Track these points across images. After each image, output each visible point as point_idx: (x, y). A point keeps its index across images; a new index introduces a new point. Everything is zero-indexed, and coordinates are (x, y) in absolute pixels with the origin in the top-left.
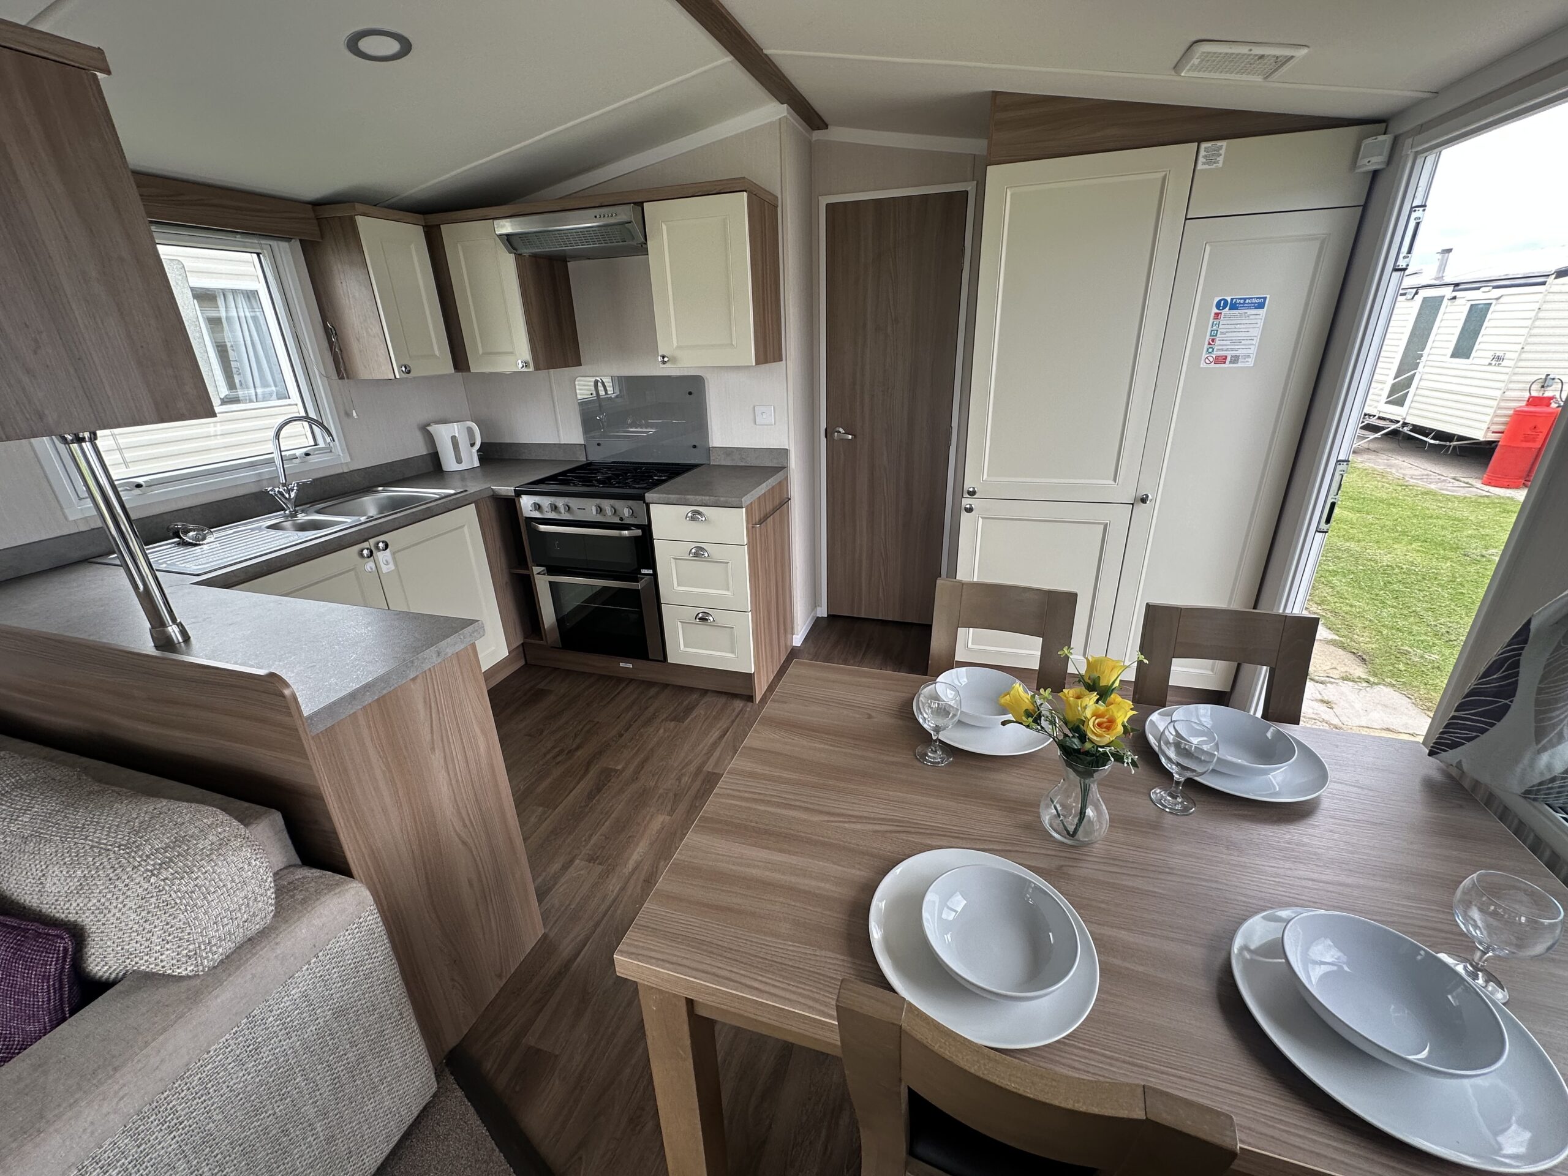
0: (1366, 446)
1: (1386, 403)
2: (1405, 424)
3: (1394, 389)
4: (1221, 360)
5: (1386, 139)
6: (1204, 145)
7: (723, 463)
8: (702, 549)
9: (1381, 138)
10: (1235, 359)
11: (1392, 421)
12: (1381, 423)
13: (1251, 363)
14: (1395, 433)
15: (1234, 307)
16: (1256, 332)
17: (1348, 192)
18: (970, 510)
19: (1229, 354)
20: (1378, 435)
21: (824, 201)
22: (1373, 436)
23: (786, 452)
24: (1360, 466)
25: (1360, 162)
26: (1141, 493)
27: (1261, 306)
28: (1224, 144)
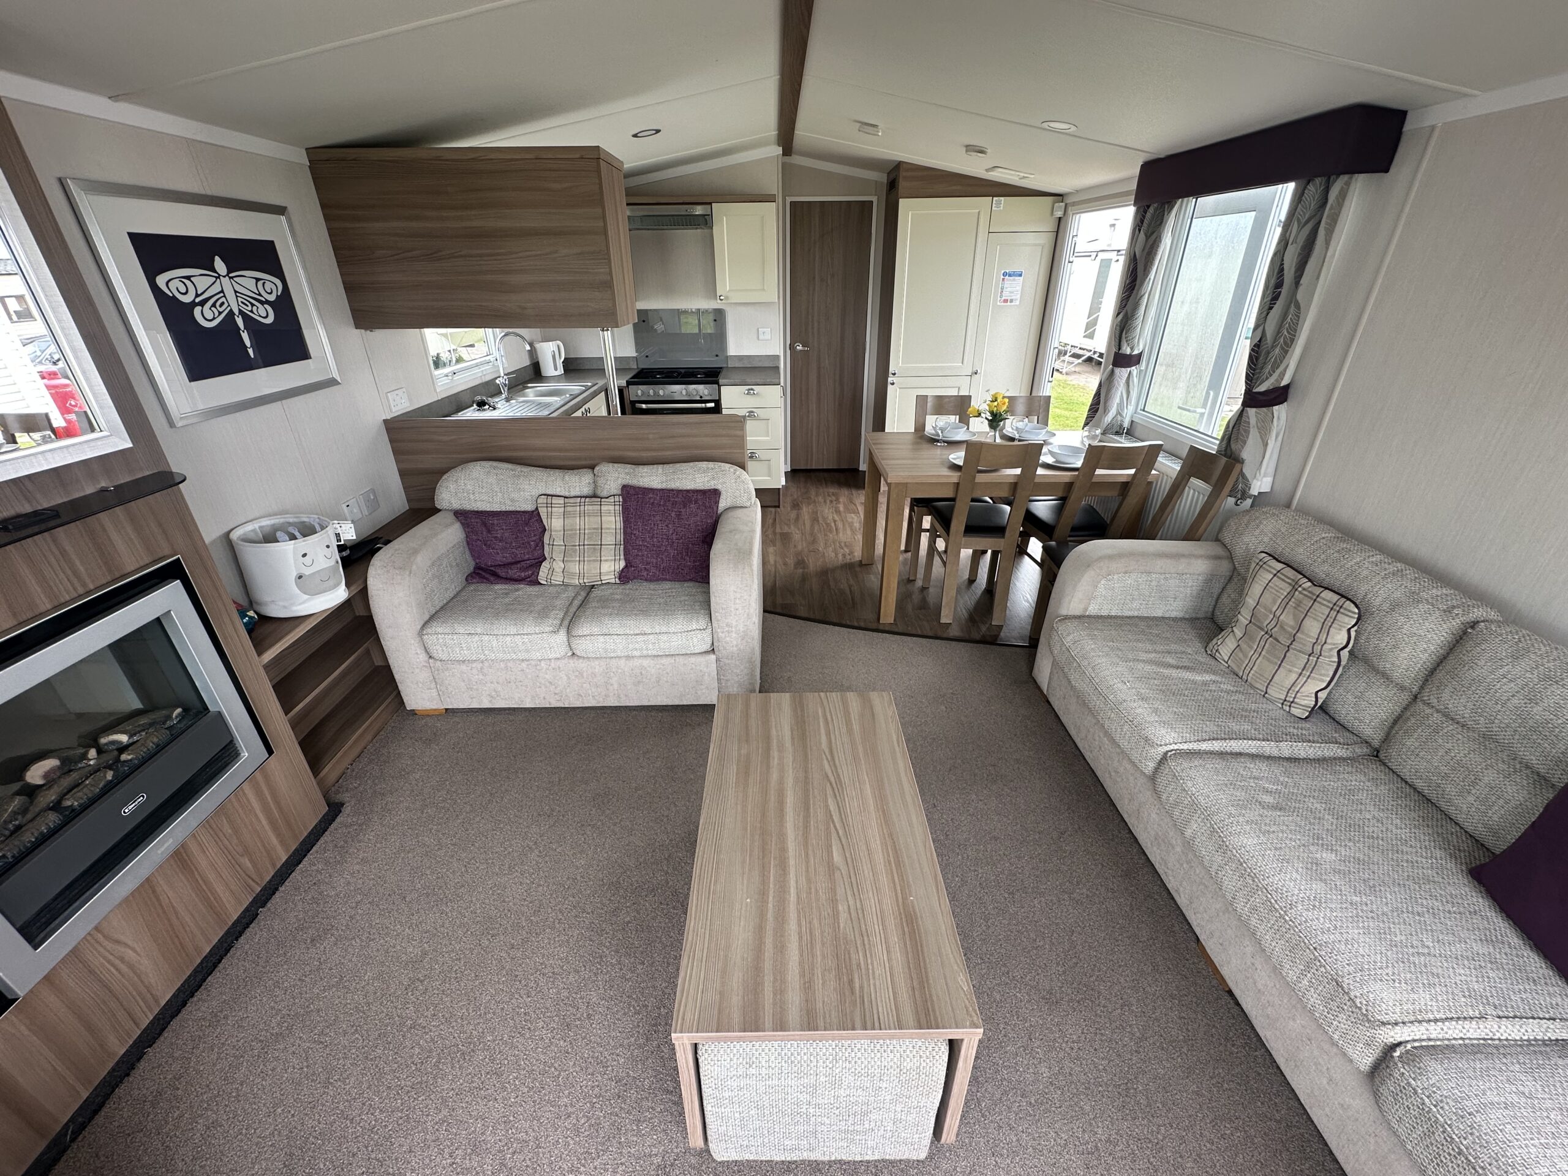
0: (1073, 369)
1: (1084, 337)
2: (1095, 353)
3: (1088, 327)
4: (1006, 301)
5: (1063, 204)
6: (995, 199)
7: (737, 365)
8: (752, 412)
9: (1061, 204)
10: (1011, 301)
11: (1087, 350)
12: (1081, 352)
13: (1018, 303)
14: (1090, 360)
15: (1010, 275)
16: (1019, 288)
17: (1051, 226)
18: (893, 384)
19: (1009, 298)
20: (1080, 361)
21: (789, 200)
22: (1077, 361)
23: (778, 357)
24: (1071, 383)
25: (1055, 213)
26: (975, 370)
27: (1020, 275)
28: (1002, 199)
